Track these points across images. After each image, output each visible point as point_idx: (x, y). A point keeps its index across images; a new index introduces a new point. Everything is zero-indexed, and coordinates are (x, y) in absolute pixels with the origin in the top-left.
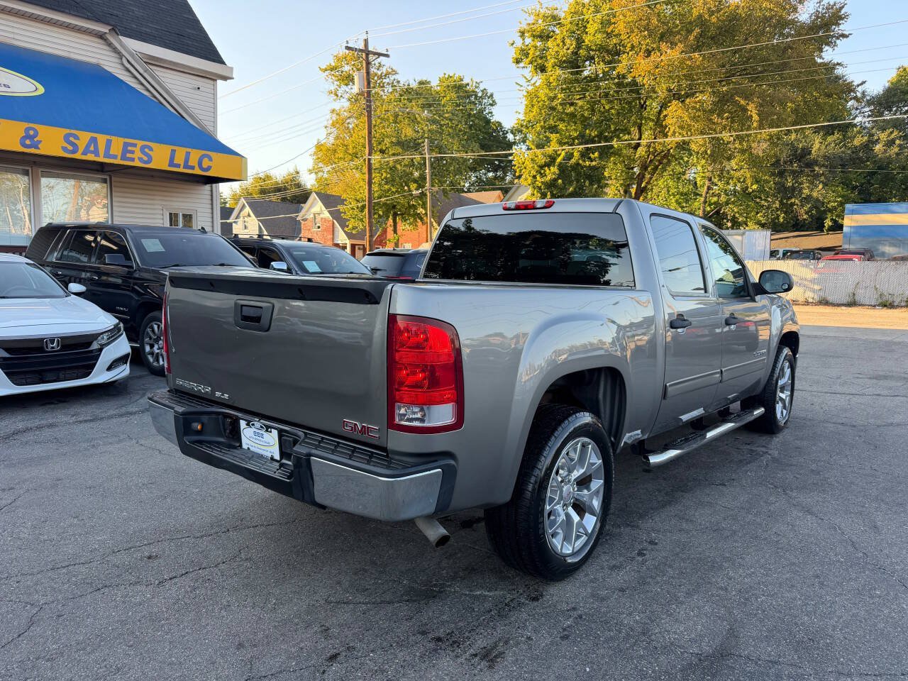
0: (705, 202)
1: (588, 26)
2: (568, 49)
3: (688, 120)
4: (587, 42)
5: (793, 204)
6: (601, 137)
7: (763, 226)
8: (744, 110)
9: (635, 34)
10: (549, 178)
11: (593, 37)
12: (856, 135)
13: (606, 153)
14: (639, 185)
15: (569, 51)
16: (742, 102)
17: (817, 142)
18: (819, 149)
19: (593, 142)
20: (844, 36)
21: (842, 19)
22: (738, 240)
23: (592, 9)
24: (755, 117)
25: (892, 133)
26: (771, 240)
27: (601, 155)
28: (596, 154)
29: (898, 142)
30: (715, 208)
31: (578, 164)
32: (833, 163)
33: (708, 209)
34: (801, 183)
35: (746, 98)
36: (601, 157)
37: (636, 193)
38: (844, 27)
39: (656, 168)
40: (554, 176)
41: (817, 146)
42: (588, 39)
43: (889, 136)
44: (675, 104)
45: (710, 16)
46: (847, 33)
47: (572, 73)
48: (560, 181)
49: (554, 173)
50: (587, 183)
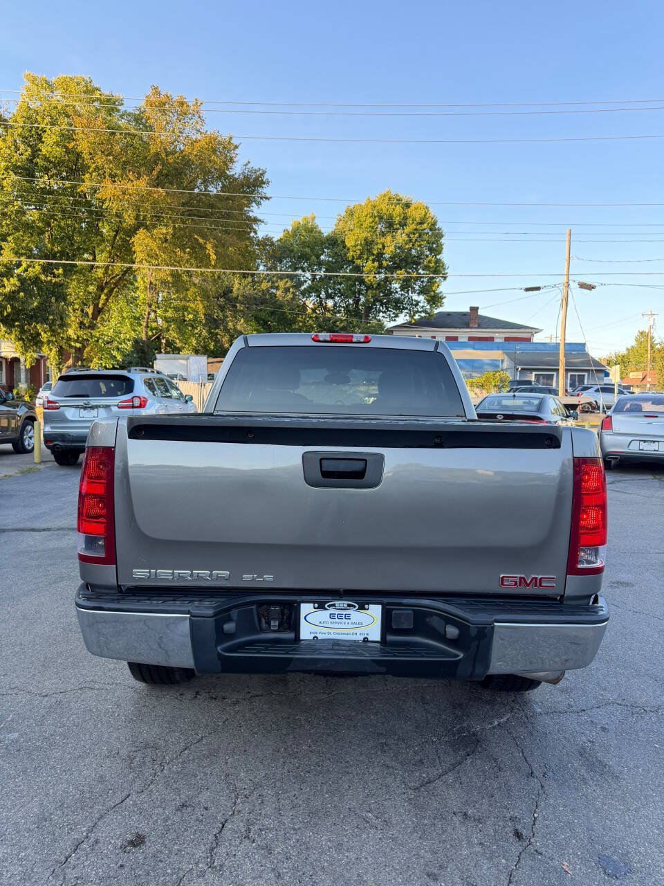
0: (147, 327)
1: (44, 135)
2: (21, 154)
3: (157, 250)
4: (44, 151)
5: (217, 334)
6: (63, 254)
7: (197, 352)
8: (203, 248)
9: (99, 156)
10: (8, 289)
11: (50, 147)
12: (262, 280)
13: (69, 270)
14: (96, 305)
15: (24, 157)
16: (201, 241)
17: (236, 282)
18: (239, 289)
19: (54, 258)
20: (266, 198)
21: (264, 183)
22: (183, 364)
23: (48, 119)
24: (213, 257)
25: (287, 282)
26: (208, 363)
27: (65, 271)
28: (61, 271)
29: (291, 290)
30: (156, 333)
31: (37, 278)
32: (249, 301)
33: (150, 333)
34: (227, 317)
35: (203, 237)
36: (65, 275)
37: (93, 314)
38: (266, 190)
39: (111, 291)
40: (14, 288)
41: (236, 286)
42: (45, 150)
43: (285, 285)
44: (142, 233)
45: (167, 156)
46: (268, 196)
47: (27, 181)
48: (22, 294)
49: (14, 285)
50: (53, 300)
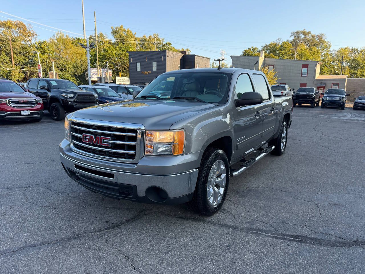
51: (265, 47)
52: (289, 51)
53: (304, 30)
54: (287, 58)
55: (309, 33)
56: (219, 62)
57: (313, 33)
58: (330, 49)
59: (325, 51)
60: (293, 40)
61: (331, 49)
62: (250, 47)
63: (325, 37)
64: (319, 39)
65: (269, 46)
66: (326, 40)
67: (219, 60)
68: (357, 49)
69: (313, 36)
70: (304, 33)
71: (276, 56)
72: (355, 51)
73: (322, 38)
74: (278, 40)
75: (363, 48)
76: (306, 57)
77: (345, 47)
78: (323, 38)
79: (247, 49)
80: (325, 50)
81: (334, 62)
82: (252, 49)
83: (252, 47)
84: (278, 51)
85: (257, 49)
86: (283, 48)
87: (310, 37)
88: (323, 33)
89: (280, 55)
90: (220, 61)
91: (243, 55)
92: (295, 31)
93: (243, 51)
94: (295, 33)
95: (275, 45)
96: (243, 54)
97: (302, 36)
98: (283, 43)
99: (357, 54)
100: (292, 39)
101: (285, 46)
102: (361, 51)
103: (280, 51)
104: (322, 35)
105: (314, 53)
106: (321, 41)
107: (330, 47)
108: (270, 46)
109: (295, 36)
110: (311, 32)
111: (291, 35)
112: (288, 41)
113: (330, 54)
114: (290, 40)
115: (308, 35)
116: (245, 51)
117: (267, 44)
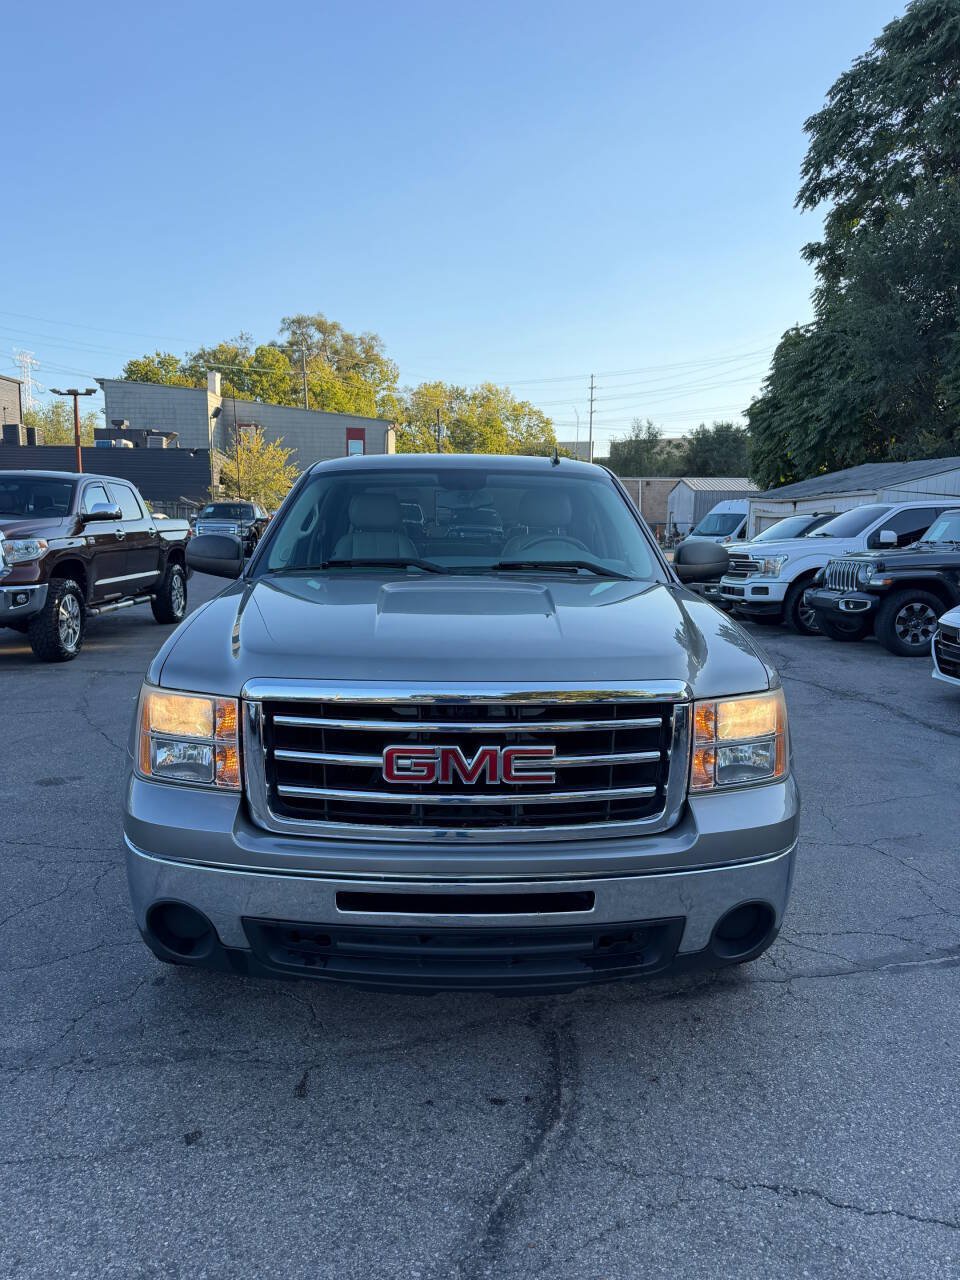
51: (200, 356)
52: (282, 380)
53: (320, 315)
54: (280, 403)
55: (335, 326)
56: (75, 399)
57: (348, 331)
58: (396, 386)
59: (383, 389)
60: (288, 342)
61: (400, 384)
62: (152, 354)
63: (383, 346)
64: (366, 352)
65: (214, 354)
66: (384, 356)
67: (74, 393)
68: (464, 391)
69: (347, 339)
70: (321, 327)
71: (243, 391)
72: (458, 395)
73: (372, 348)
74: (242, 338)
75: (477, 389)
76: (336, 404)
77: (433, 384)
78: (376, 350)
79: (141, 360)
80: (384, 385)
81: (410, 424)
82: (157, 360)
83: (158, 355)
84: (247, 374)
85: (177, 362)
86: (264, 368)
87: (337, 340)
88: (374, 333)
89: (258, 391)
90: (78, 397)
91: (125, 378)
92: (294, 317)
93: (126, 363)
94: (293, 322)
95: (236, 356)
96: (125, 375)
97: (317, 336)
98: (259, 351)
99: (465, 406)
100: (284, 339)
101: (269, 360)
102: (474, 398)
103: (256, 377)
104: (373, 338)
105: (357, 394)
106: (371, 358)
107: (396, 377)
108: (219, 356)
109: (294, 333)
110: (342, 327)
111: (280, 326)
112: (273, 345)
113: (398, 400)
114: (279, 344)
115: (333, 334)
116: (132, 364)
117: (207, 350)
